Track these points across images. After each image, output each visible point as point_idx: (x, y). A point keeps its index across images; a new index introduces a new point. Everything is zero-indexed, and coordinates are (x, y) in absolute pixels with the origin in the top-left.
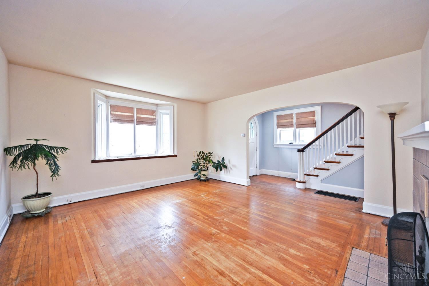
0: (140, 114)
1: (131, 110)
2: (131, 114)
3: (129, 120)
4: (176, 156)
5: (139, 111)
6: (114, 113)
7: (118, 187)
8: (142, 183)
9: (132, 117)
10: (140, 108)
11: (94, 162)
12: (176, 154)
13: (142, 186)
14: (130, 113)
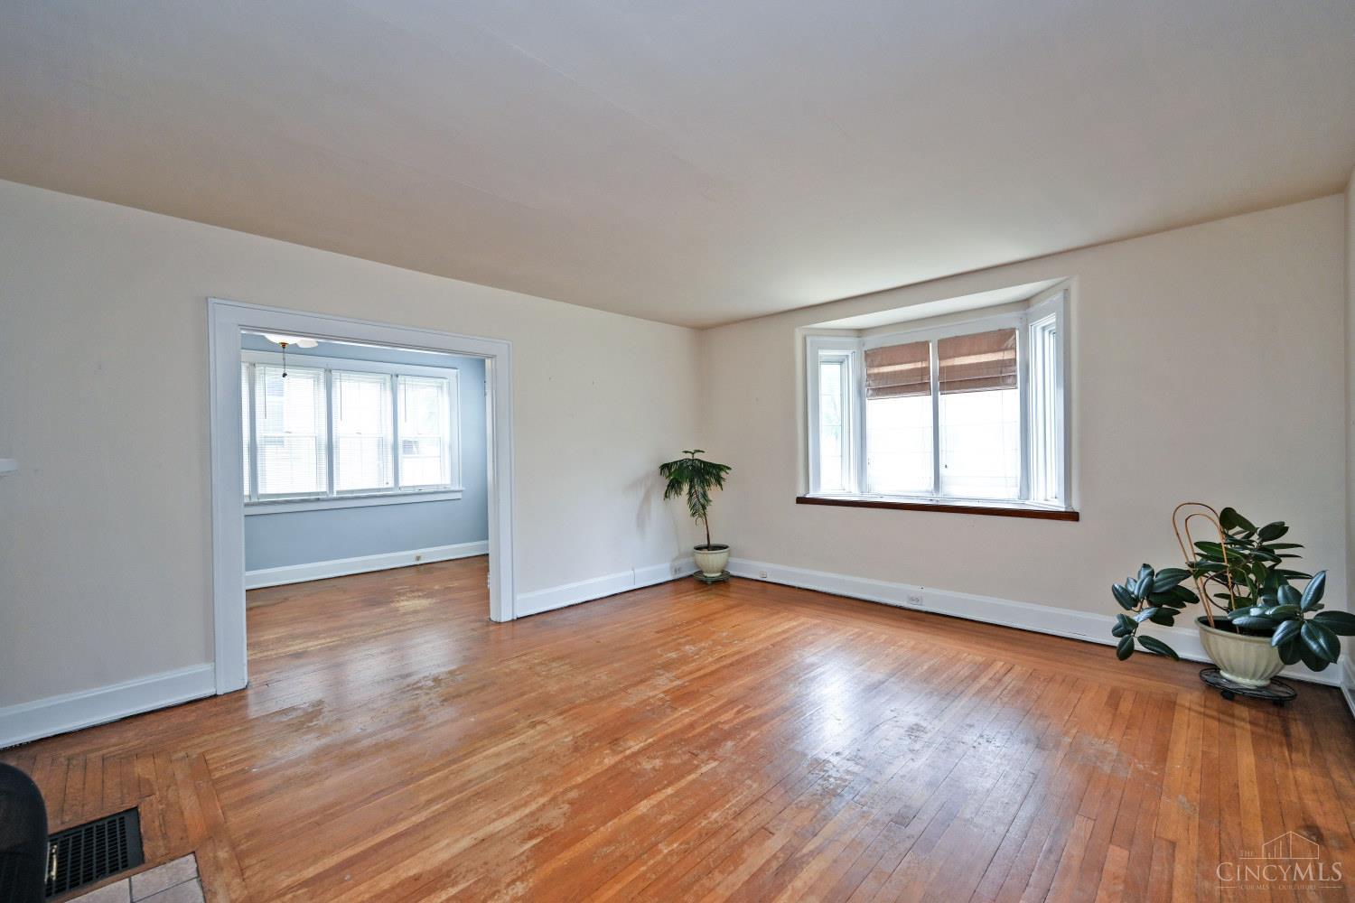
0: (950, 357)
1: (919, 350)
2: (919, 365)
3: (914, 384)
4: (1073, 516)
5: (949, 347)
6: (876, 370)
7: (847, 578)
8: (915, 589)
9: (925, 371)
10: (954, 335)
11: (801, 500)
12: (1076, 507)
13: (912, 599)
14: (915, 361)
